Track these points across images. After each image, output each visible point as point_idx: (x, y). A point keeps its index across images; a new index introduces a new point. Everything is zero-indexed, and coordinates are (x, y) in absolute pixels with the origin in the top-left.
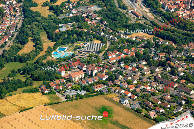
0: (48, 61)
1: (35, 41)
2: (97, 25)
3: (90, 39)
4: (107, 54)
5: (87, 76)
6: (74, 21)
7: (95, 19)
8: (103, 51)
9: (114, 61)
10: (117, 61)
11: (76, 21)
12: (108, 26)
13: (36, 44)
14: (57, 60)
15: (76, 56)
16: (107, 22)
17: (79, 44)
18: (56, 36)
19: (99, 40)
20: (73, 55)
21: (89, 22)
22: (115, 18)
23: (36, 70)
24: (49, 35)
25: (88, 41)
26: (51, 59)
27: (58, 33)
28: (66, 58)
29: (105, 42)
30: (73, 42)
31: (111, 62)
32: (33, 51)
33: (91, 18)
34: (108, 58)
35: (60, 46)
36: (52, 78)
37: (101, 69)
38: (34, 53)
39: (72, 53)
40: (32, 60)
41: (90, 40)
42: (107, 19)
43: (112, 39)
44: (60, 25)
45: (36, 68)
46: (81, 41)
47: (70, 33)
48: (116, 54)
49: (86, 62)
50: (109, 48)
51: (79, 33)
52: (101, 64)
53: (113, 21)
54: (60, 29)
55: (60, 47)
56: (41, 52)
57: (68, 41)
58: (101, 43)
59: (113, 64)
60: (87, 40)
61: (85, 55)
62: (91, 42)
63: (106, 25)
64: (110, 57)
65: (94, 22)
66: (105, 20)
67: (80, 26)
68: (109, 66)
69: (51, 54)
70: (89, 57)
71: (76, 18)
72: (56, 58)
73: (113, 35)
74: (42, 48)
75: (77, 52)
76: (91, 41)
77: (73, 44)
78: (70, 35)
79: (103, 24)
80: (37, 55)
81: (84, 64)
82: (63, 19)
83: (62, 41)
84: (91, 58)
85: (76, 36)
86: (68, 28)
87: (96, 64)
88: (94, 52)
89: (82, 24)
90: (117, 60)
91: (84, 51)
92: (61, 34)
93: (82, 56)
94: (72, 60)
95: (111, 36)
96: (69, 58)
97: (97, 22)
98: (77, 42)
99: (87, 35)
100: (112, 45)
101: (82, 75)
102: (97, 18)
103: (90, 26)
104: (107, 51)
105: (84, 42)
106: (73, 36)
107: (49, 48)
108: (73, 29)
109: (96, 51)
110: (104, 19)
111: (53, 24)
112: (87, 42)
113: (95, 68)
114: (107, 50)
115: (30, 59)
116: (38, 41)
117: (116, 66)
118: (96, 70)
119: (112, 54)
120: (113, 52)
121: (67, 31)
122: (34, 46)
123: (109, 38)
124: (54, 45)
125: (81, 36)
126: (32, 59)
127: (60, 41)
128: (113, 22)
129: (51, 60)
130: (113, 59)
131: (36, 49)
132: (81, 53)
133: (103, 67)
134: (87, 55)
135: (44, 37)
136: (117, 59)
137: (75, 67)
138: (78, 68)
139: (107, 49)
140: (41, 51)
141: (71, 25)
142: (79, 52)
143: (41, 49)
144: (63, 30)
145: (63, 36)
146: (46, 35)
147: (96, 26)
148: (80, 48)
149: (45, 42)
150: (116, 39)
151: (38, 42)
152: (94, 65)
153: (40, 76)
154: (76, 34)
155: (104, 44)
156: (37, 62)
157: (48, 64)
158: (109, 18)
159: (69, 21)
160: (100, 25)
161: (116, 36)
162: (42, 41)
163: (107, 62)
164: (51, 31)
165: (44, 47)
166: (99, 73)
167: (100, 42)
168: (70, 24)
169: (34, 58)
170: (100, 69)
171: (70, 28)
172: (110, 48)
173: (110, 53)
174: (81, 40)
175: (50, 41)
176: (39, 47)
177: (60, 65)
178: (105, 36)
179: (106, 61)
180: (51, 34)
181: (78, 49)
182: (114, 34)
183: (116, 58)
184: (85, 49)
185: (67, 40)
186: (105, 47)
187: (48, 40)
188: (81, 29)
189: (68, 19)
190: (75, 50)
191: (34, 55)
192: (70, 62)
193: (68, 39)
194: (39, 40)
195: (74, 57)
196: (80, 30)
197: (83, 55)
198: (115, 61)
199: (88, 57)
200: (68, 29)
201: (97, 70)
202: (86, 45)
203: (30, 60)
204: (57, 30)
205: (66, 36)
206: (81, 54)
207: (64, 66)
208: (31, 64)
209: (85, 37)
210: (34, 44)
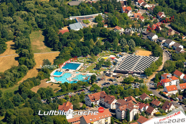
0: (42, 89)
1: (20, 48)
2: (145, 20)
3: (128, 46)
4: (160, 79)
5: (118, 122)
6: (100, 10)
7: (143, 8)
8: (154, 73)
9: (175, 92)
10: (180, 93)
11: (104, 10)
12: (169, 22)
13: (21, 55)
14: (60, 88)
15: (99, 80)
16: (166, 15)
17: (107, 56)
18: (61, 40)
19: (147, 49)
20: (93, 78)
21: (129, 14)
22: (182, 6)
23: (16, 105)
24: (48, 37)
25: (124, 51)
26: (48, 85)
27: (66, 34)
28: (79, 83)
29: (159, 55)
30: (95, 52)
31: (167, 95)
32: (13, 68)
33: (135, 5)
34: (162, 86)
35: (67, 60)
36: (47, 122)
37: (147, 107)
38: (16, 73)
39: (91, 74)
40: (11, 85)
41: (130, 49)
42: (166, 8)
43: (174, 49)
44: (71, 18)
45: (16, 103)
46: (111, 50)
47: (89, 35)
48: (179, 78)
49: (117, 93)
50: (166, 65)
51: (107, 34)
52: (147, 98)
53: (177, 13)
54: (71, 26)
56: (29, 71)
57: (84, 50)
58: (150, 55)
59: (171, 99)
60: (123, 49)
61: (118, 79)
62: (132, 53)
64: (167, 85)
65: (141, 13)
66: (163, 11)
67: (111, 21)
68: (163, 101)
69: (49, 75)
70: (125, 83)
71: (104, 5)
72: (58, 84)
73: (176, 40)
74: (31, 62)
75: (102, 72)
76: (132, 51)
77: (95, 56)
78: (89, 39)
79: (158, 18)
80: (20, 77)
81: (112, 96)
82: (78, 7)
83: (72, 49)
84: (128, 86)
85: (103, 41)
86: (87, 24)
87: (136, 97)
88: (135, 74)
89: (116, 17)
90: (179, 91)
91: (115, 72)
92: (73, 35)
93: (111, 80)
94: (89, 88)
95: (173, 43)
96: (84, 85)
97: (147, 14)
98: (103, 52)
99: (124, 39)
100: (172, 61)
101: (106, 118)
102: (147, 6)
103: (131, 22)
104: (161, 72)
105: (117, 53)
106: (95, 40)
107: (46, 62)
108: (98, 26)
109: (139, 71)
110: (160, 7)
111: (58, 16)
112: (124, 53)
113: (135, 106)
114: (162, 71)
115: (6, 85)
116: (24, 48)
117: (177, 102)
118: (136, 108)
119: (171, 78)
120: (173, 75)
121: (85, 31)
122: (16, 59)
123: (167, 47)
124: (57, 58)
125: (111, 41)
126: (9, 84)
127: (68, 50)
128: (179, 15)
129: (48, 87)
130: (172, 88)
131: (20, 64)
132: (109, 75)
133: (151, 104)
134: (121, 79)
135: (38, 42)
136: (179, 88)
137: (94, 103)
138: (101, 104)
139: (161, 68)
140: (30, 68)
141: (94, 19)
142: (105, 72)
143: (30, 64)
144: (77, 27)
145: (75, 40)
146: (43, 38)
147: (143, 21)
148: (107, 64)
149: (39, 51)
150: (181, 49)
151: (25, 51)
152: (133, 99)
153: (22, 119)
154: (101, 36)
155: (157, 58)
156: (20, 91)
157: (41, 94)
158: (171, 7)
159: (90, 10)
160: (151, 19)
161: (181, 43)
162: (33, 49)
163: (160, 93)
164: (52, 29)
165: (36, 61)
166: (142, 115)
167: (150, 53)
168: (92, 17)
169: (15, 81)
170: (145, 107)
171: (91, 24)
172: (168, 65)
173: (168, 76)
174: (112, 49)
175: (50, 49)
176: (25, 61)
177: (66, 98)
178: (160, 41)
179: (157, 91)
180: (52, 36)
181: (103, 66)
182: (180, 38)
183: (179, 87)
184: (117, 68)
185: (83, 47)
186: (159, 63)
187: (45, 47)
188: (113, 26)
189: (87, 7)
190: (97, 68)
191: (16, 76)
192: (86, 92)
193: (84, 45)
194: (27, 48)
195: (94, 83)
196: (111, 29)
197: (113, 78)
198: (177, 91)
199: (123, 83)
200: (87, 26)
201: (137, 110)
202: (120, 60)
203: (6, 87)
204: (65, 29)
205: (82, 40)
206: (109, 78)
207: (73, 100)
208: (7, 95)
209: (119, 44)
210: (17, 55)
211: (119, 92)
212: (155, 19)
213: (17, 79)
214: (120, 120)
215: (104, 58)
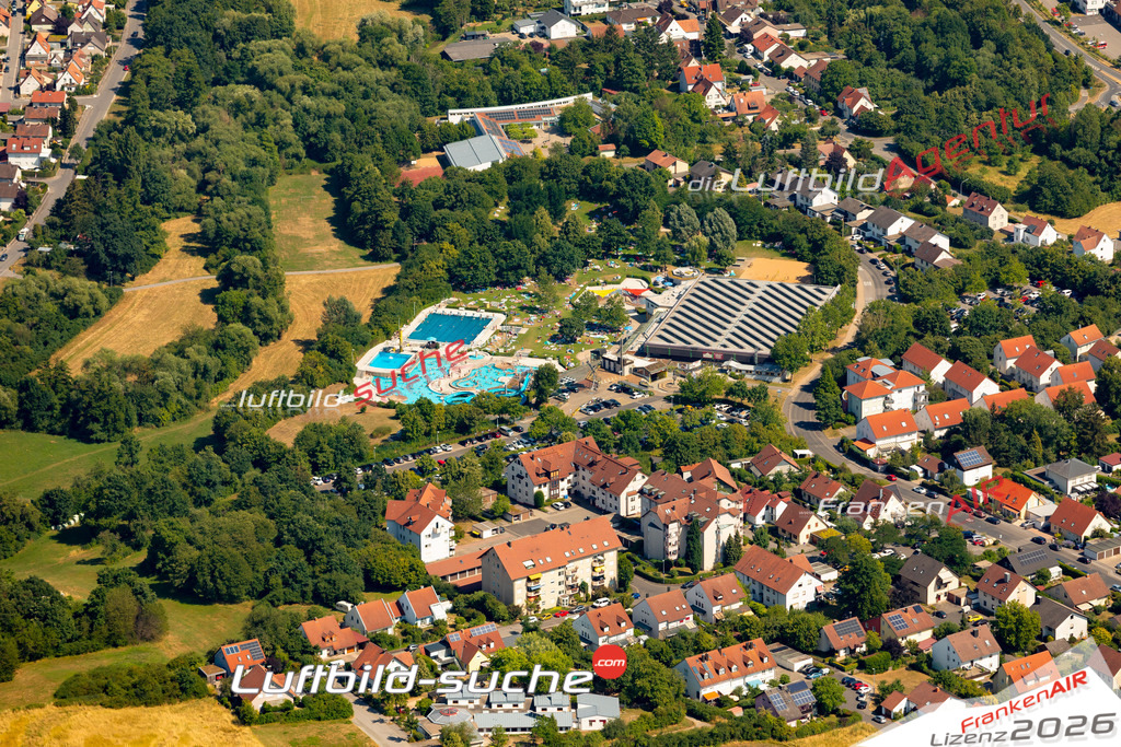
0: (316, 428)
1: (224, 250)
2: (785, 124)
3: (705, 240)
4: (842, 382)
5: (651, 572)
6: (586, 82)
7: (774, 70)
8: (816, 357)
9: (907, 442)
10: (928, 446)
11: (599, 82)
12: (888, 134)
13: (229, 279)
14: (397, 427)
15: (572, 388)
16: (875, 99)
17: (611, 284)
18: (406, 212)
19: (790, 251)
20: (544, 378)
21: (714, 98)
22: (947, 61)
23: (201, 501)
24: (352, 200)
25: (687, 259)
26: (341, 414)
27: (429, 185)
28: (481, 404)
29: (842, 276)
30: (555, 265)
31: (871, 453)
32: (192, 336)
33: (738, 58)
34: (850, 413)
35: (433, 299)
36: (334, 575)
37: (781, 507)
38: (203, 359)
39: (537, 363)
40: (182, 414)
41: (712, 251)
42: (881, 70)
43: (909, 252)
44: (455, 117)
45: (200, 490)
46: (627, 258)
47: (529, 192)
48: (926, 378)
49: (648, 446)
50: (871, 324)
51: (612, 186)
52: (783, 469)
53: (927, 91)
54: (454, 150)
55: (441, 308)
56: (263, 351)
57: (507, 256)
58: (803, 280)
59: (890, 471)
60: (682, 251)
61: (654, 386)
62: (720, 272)
63: (865, 127)
64: (871, 408)
65: (765, 91)
66: (862, 83)
67: (631, 130)
68: (852, 482)
69: (352, 370)
70: (686, 401)
71: (601, 57)
72: (388, 406)
73: (917, 210)
74: (273, 311)
75: (585, 356)
76: (719, 260)
77: (556, 285)
78: (532, 207)
79: (839, 113)
80: (221, 376)
81: (626, 460)
82: (486, 67)
83: (455, 252)
84: (697, 413)
85: (592, 215)
86: (526, 141)
87: (735, 465)
88: (733, 364)
89: (653, 108)
90: (926, 434)
91: (641, 353)
92: (458, 191)
93: (624, 389)
94: (525, 423)
95: (902, 225)
96: (504, 410)
97: (791, 98)
98: (595, 265)
99: (685, 206)
100: (896, 305)
101: (598, 557)
102: (793, 61)
103: (720, 133)
104: (844, 354)
105: (653, 269)
106: (557, 213)
107: (339, 312)
108: (572, 150)
109: (749, 350)
110: (849, 66)
111: (395, 109)
112: (683, 270)
113: (724, 504)
114: (850, 346)
115: (158, 411)
116: (243, 250)
117: (916, 483)
118: (732, 513)
119: (892, 377)
120: (899, 366)
121: (513, 171)
122: (208, 296)
123: (877, 242)
124: (389, 291)
125: (630, 216)
126: (174, 407)
127: (436, 259)
128: (934, 101)
129: (343, 420)
130: (894, 422)
131: (222, 319)
132: (614, 367)
133: (798, 494)
134: (669, 384)
135: (306, 220)
136: (926, 424)
137: (545, 490)
138: (577, 497)
139: (848, 334)
140: (265, 338)
141: (555, 119)
142: (597, 354)
143: (267, 320)
144: (477, 156)
145: (469, 214)
146: (327, 203)
147: (774, 127)
148: (608, 320)
149: (310, 263)
150: (937, 250)
151: (245, 261)
152: (721, 472)
153: (223, 560)
154: (585, 193)
155: (832, 293)
156: (219, 438)
157: (312, 454)
158: (900, 66)
159: (538, 79)
160: (811, 119)
161: (941, 226)
162: (280, 252)
163: (842, 446)
164: (370, 166)
165: (294, 306)
166: (758, 540)
167: (801, 268)
168: (548, 112)
169: (198, 397)
170: (771, 508)
171: (543, 143)
172: (880, 324)
173: (876, 369)
174: (632, 250)
175: (356, 252)
176: (247, 308)
177: (421, 471)
178: (848, 216)
179: (829, 438)
180: (368, 195)
181: (591, 327)
182: (934, 202)
183: (924, 421)
184: (652, 334)
185: (503, 244)
186: (838, 314)
187: (337, 245)
188: (638, 150)
189: (526, 66)
190: (566, 335)
191: (201, 372)
192: (512, 441)
193: (509, 236)
194: (254, 247)
195: (551, 402)
196: (630, 163)
197: (634, 382)
198: (915, 438)
199: (676, 400)
200: (526, 150)
201: (737, 522)
202: (666, 300)
203: (157, 422)
204: (429, 163)
205: (500, 212)
206: (614, 379)
207: (453, 477)
208: (161, 455)
209: (663, 230)
210: (212, 282)
211: (658, 441)
212: (828, 118)
213: (208, 387)
214: (658, 566)
215: (596, 290)
